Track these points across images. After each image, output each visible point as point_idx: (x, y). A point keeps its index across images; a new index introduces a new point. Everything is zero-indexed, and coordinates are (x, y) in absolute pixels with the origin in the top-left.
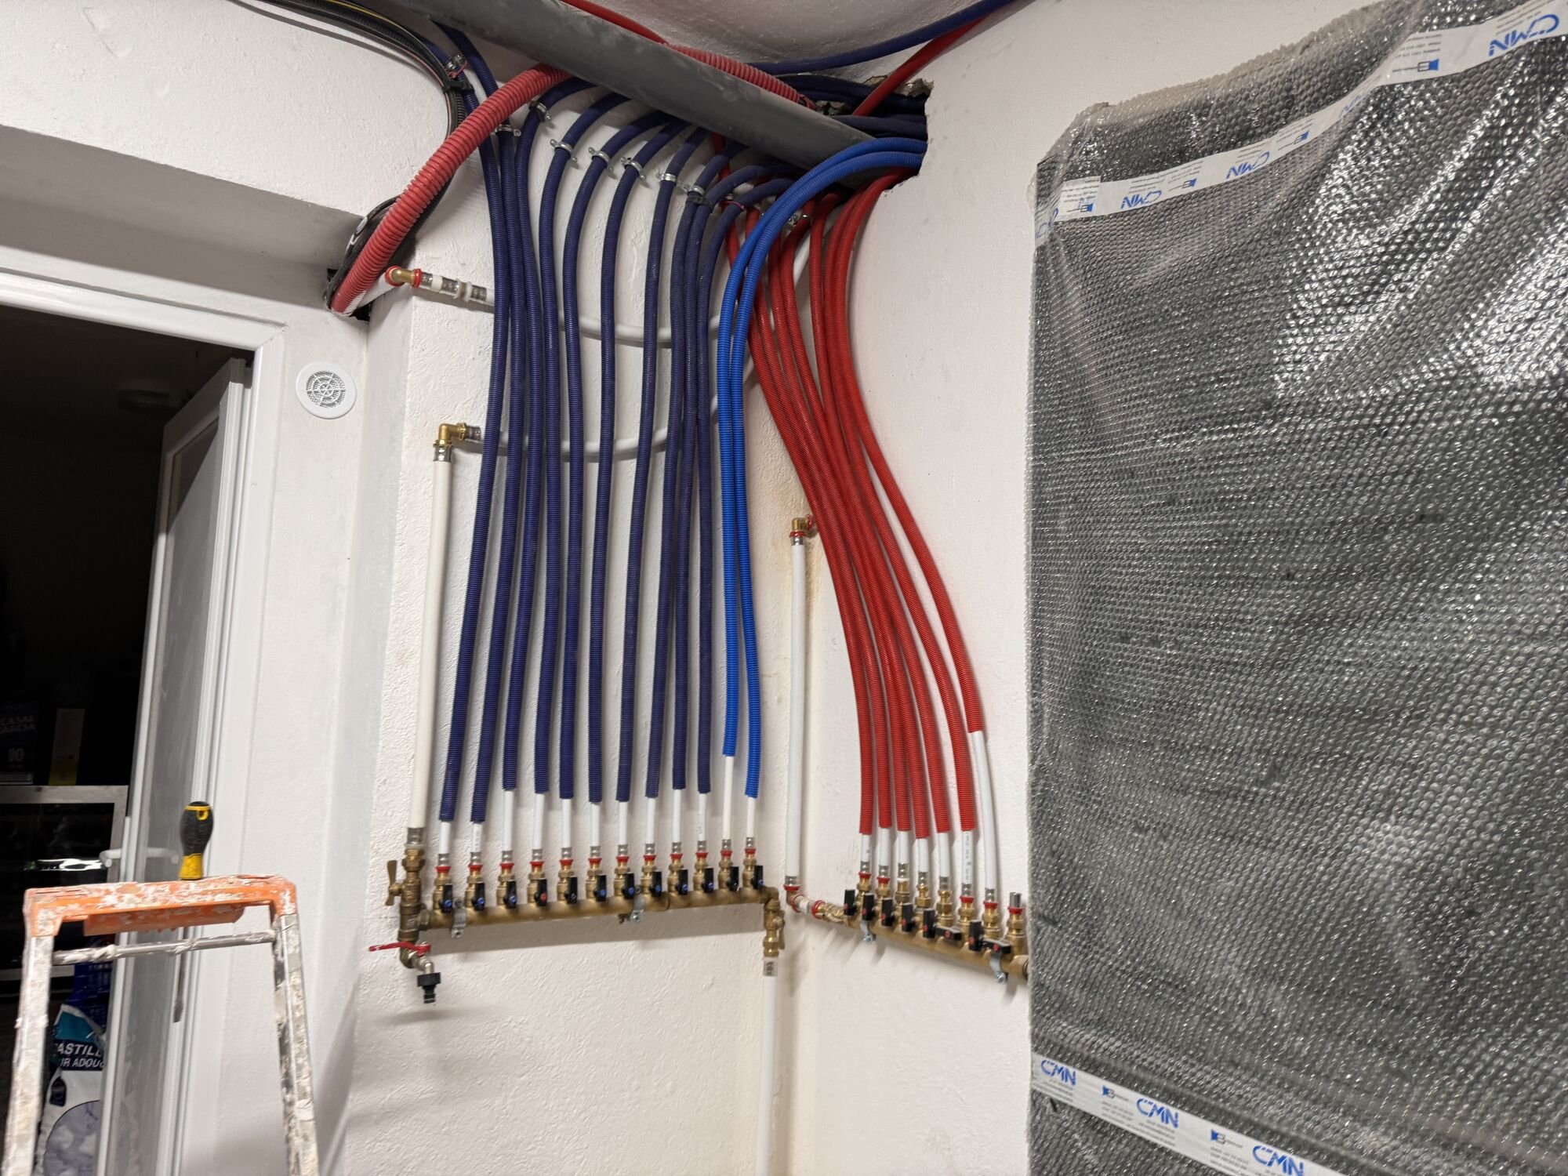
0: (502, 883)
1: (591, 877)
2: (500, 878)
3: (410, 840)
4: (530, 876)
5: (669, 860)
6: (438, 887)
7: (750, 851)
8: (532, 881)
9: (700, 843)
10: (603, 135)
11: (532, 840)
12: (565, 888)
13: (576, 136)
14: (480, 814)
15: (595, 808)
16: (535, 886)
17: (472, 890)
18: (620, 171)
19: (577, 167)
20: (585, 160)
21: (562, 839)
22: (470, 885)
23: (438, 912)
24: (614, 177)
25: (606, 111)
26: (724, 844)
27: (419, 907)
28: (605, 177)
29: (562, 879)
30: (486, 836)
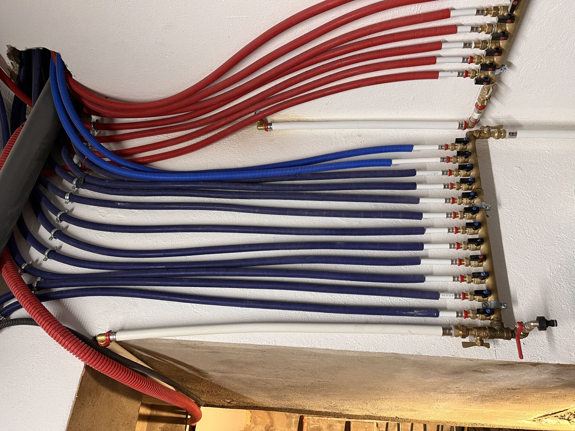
0: (472, 281)
1: (466, 232)
2: (469, 282)
3: (450, 334)
4: (467, 266)
5: (454, 190)
6: (477, 317)
7: (447, 147)
8: (470, 264)
9: (443, 174)
10: (44, 233)
11: (446, 265)
12: (473, 246)
13: (42, 247)
14: (434, 294)
15: (428, 231)
16: (473, 263)
17: (477, 297)
18: (64, 224)
19: (61, 247)
20: (57, 243)
21: (445, 249)
22: (474, 299)
23: (492, 317)
24: (67, 227)
25: (29, 232)
26: (443, 161)
27: (490, 328)
28: (67, 232)
29: (468, 248)
30: (445, 291)
